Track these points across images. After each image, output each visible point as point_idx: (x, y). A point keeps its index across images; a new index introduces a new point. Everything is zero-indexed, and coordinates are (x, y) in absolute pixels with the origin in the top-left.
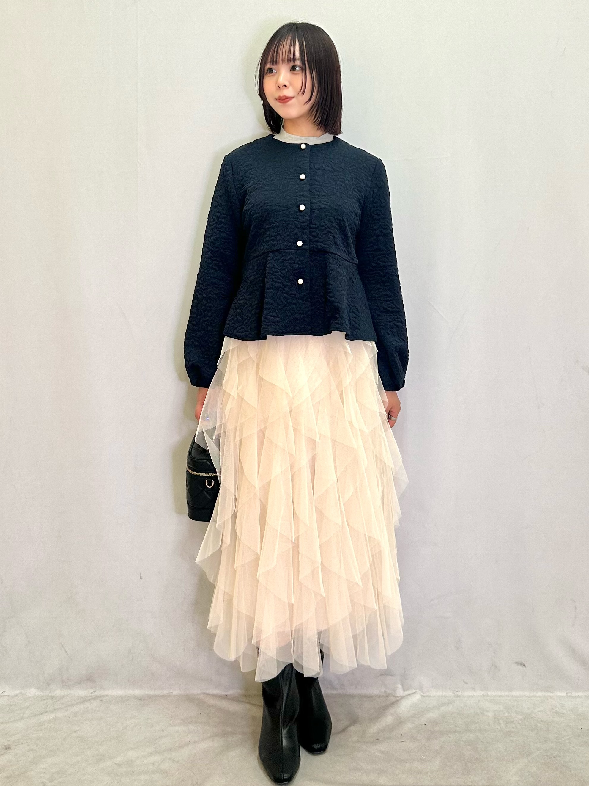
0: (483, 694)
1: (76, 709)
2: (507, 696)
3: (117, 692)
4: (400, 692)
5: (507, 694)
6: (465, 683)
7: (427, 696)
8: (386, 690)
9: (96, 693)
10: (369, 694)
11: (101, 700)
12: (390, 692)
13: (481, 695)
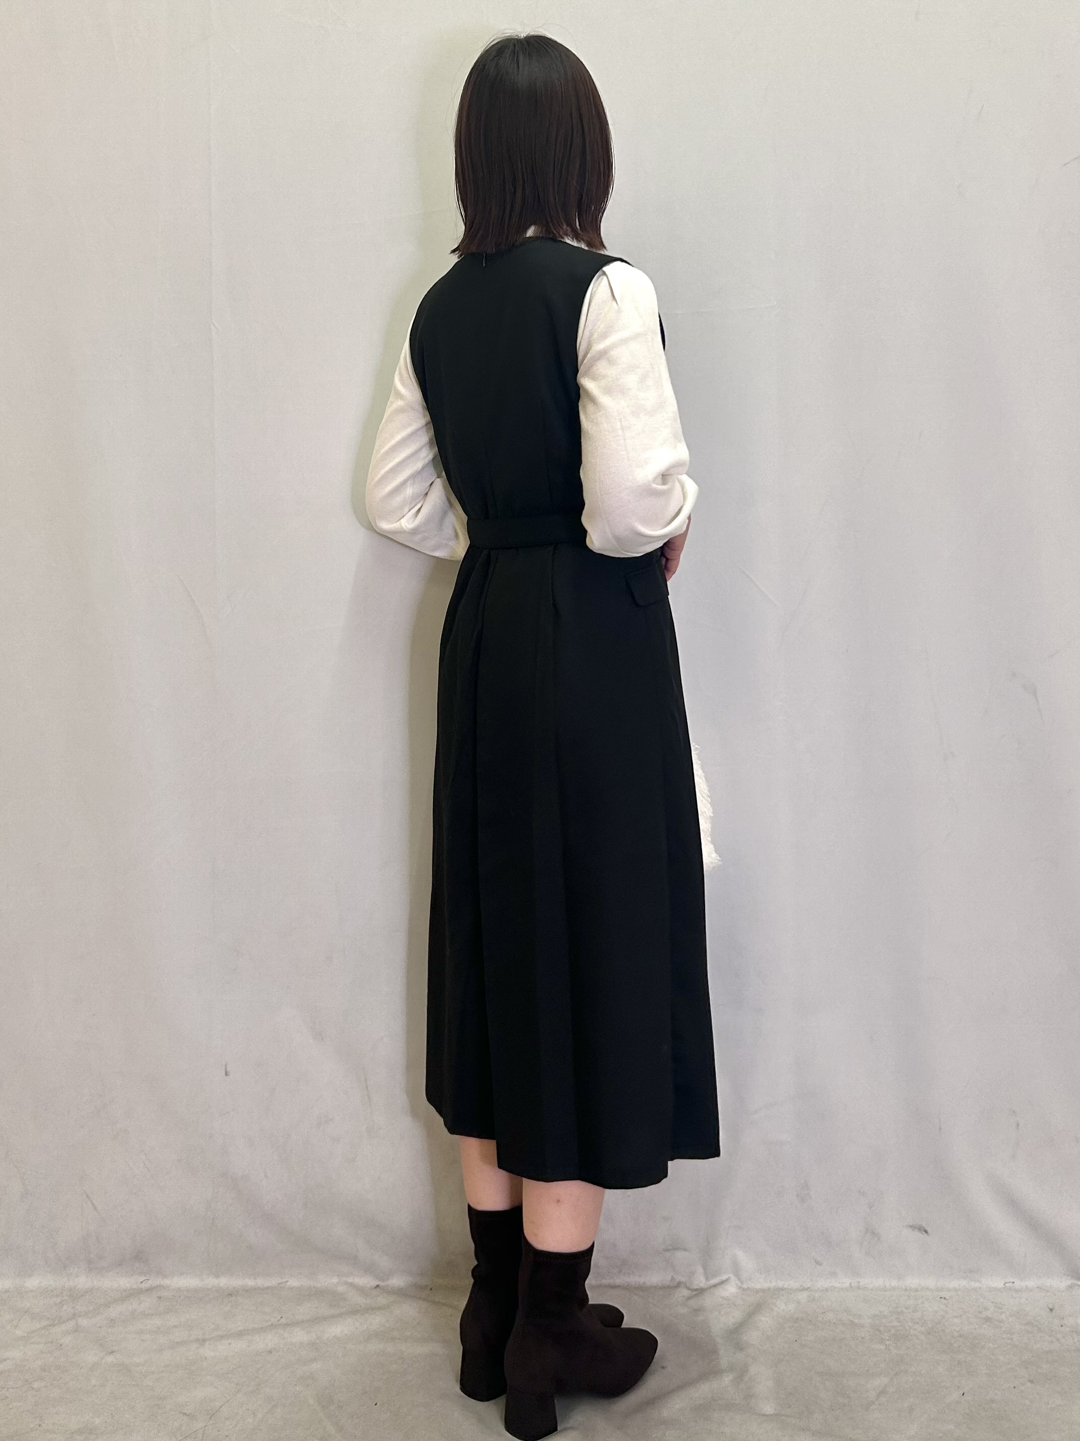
0: (851, 1284)
1: (114, 1311)
2: (894, 1289)
3: (189, 1282)
4: (700, 1281)
5: (894, 1283)
6: (818, 1263)
7: (748, 1288)
8: (674, 1276)
9: (150, 1282)
10: (644, 1283)
11: (158, 1297)
12: (683, 1280)
13: (848, 1284)
